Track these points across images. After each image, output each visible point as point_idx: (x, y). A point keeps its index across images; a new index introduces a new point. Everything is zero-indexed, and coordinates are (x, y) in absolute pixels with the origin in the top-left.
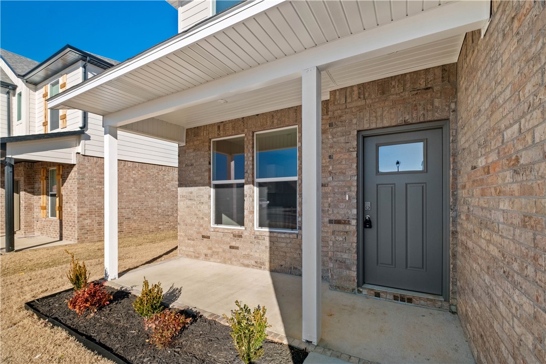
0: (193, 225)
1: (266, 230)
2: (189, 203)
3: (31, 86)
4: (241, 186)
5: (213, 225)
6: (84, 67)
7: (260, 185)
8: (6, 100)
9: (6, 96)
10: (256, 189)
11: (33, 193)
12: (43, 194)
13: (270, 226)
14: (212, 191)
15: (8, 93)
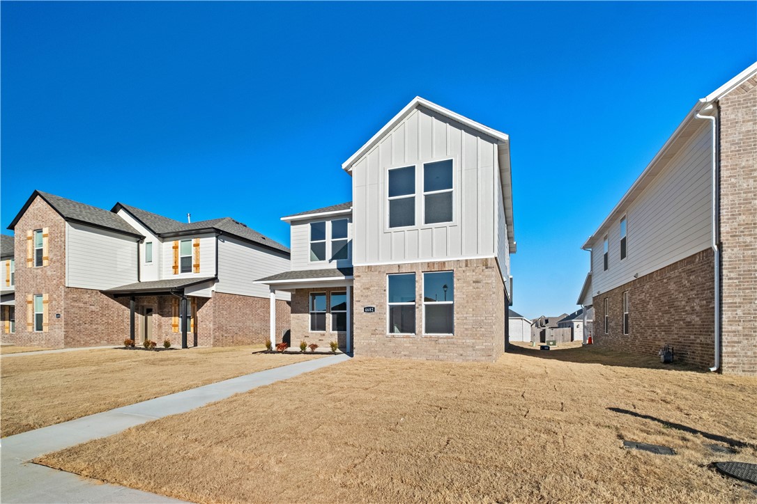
0: (300, 331)
1: (336, 332)
2: (298, 321)
3: (161, 239)
4: (325, 313)
5: (310, 331)
6: (217, 237)
7: (333, 313)
8: (137, 247)
9: (136, 244)
10: (331, 315)
11: (163, 316)
12: (175, 316)
13: (338, 330)
14: (310, 316)
15: (138, 242)
